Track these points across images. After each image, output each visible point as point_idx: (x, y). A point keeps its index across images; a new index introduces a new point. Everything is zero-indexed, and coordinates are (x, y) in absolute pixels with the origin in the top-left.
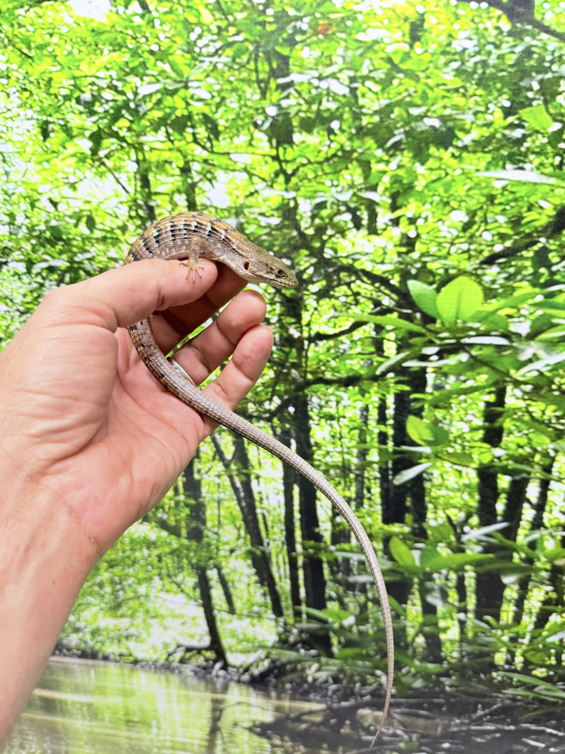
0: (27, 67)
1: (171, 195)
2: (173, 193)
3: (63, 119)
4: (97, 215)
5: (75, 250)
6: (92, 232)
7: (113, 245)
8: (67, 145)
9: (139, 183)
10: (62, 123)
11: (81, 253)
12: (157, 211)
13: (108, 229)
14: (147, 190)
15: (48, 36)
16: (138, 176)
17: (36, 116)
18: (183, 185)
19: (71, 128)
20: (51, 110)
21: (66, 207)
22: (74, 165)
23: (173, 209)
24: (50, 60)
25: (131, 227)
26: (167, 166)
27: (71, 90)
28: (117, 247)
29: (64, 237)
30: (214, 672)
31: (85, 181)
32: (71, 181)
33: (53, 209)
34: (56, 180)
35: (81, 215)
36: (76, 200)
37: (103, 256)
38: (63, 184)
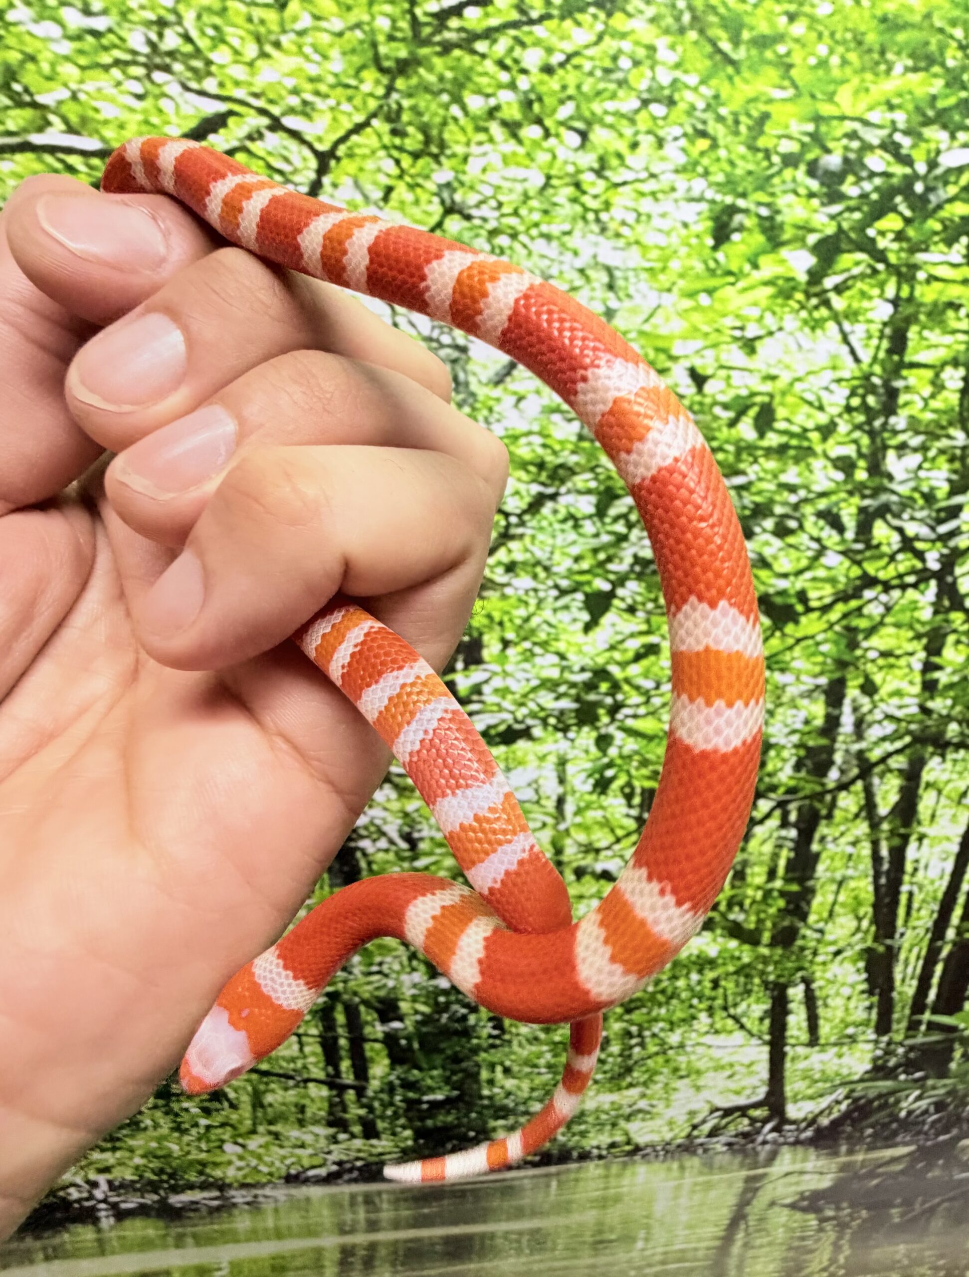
0: (720, 84)
3: (768, 205)
4: (782, 404)
6: (762, 435)
7: (797, 460)
8: (763, 260)
9: (886, 344)
10: (764, 212)
12: (902, 399)
13: (796, 429)
14: (896, 358)
15: (784, 19)
16: (888, 331)
17: (710, 194)
19: (781, 226)
20: (747, 185)
21: (722, 385)
22: (764, 303)
24: (773, 74)
26: (950, 313)
27: (803, 145)
30: (760, 1139)
31: (778, 335)
32: (750, 333)
33: (693, 390)
34: (718, 331)
35: (749, 402)
36: (746, 374)
37: (769, 481)
38: (729, 339)
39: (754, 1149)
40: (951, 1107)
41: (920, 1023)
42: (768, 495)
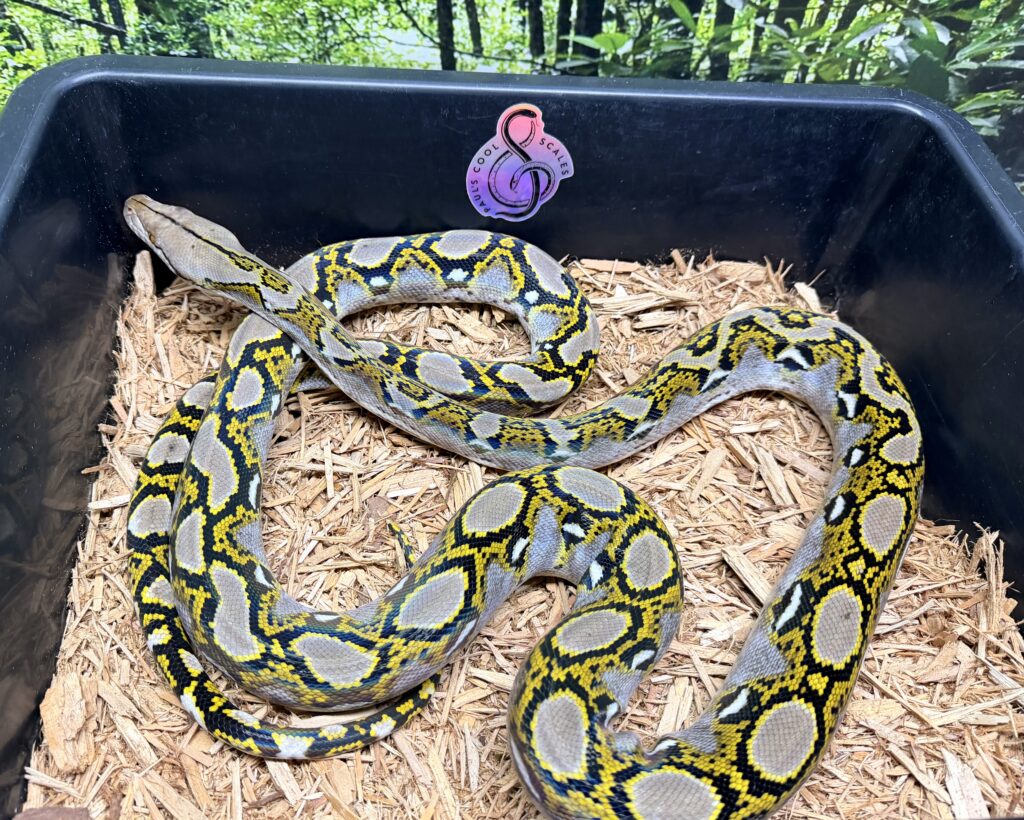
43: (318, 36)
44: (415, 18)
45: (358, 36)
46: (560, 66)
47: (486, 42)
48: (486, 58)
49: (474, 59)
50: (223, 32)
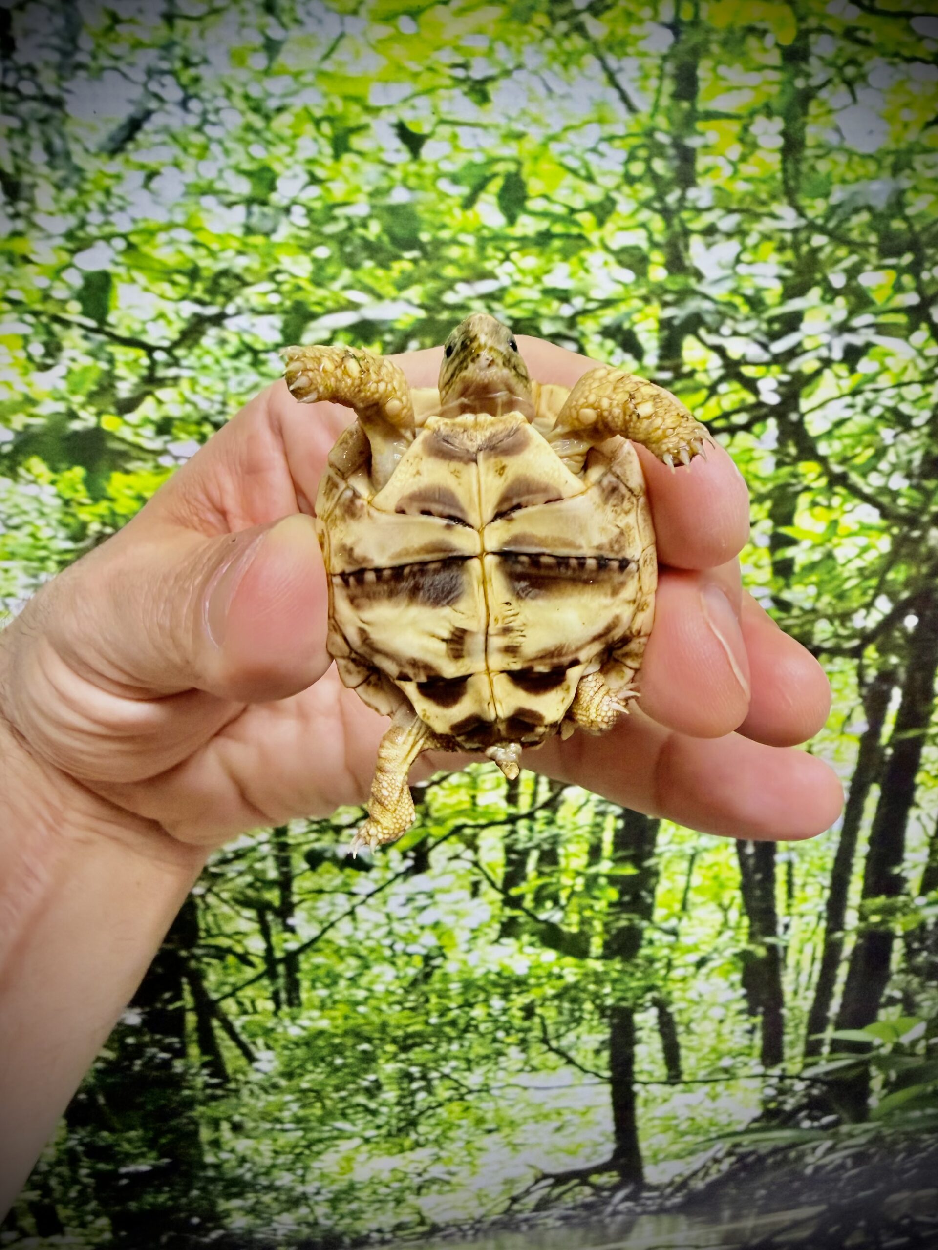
1: (746, 120)
2: (753, 114)
4: (535, 174)
5: (450, 272)
6: (512, 220)
7: (566, 255)
9: (669, 86)
11: (467, 281)
12: (702, 163)
13: (559, 210)
14: (685, 105)
16: (670, 67)
18: (782, 92)
21: (445, 148)
23: (743, 158)
25: (625, 205)
26: (752, 42)
28: (574, 260)
29: (425, 237)
30: (609, 1209)
31: (517, 75)
32: (477, 74)
33: (405, 155)
34: (431, 69)
35: (488, 173)
36: (478, 131)
37: (530, 286)
38: (449, 82)
39: (601, 1222)
40: (876, 1159)
41: (820, 1043)
42: (530, 306)
43: (398, 1103)
44: (572, 1054)
45: (470, 1092)
46: (809, 1073)
47: (688, 1062)
48: (686, 1083)
49: (667, 1089)
50: (225, 1126)
